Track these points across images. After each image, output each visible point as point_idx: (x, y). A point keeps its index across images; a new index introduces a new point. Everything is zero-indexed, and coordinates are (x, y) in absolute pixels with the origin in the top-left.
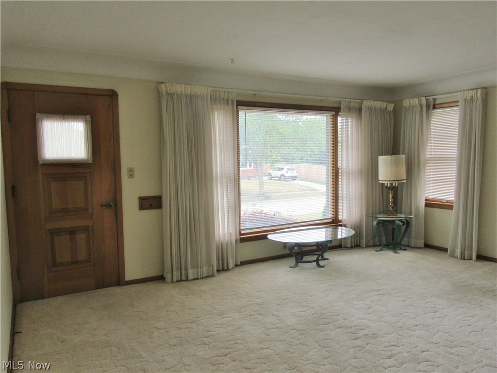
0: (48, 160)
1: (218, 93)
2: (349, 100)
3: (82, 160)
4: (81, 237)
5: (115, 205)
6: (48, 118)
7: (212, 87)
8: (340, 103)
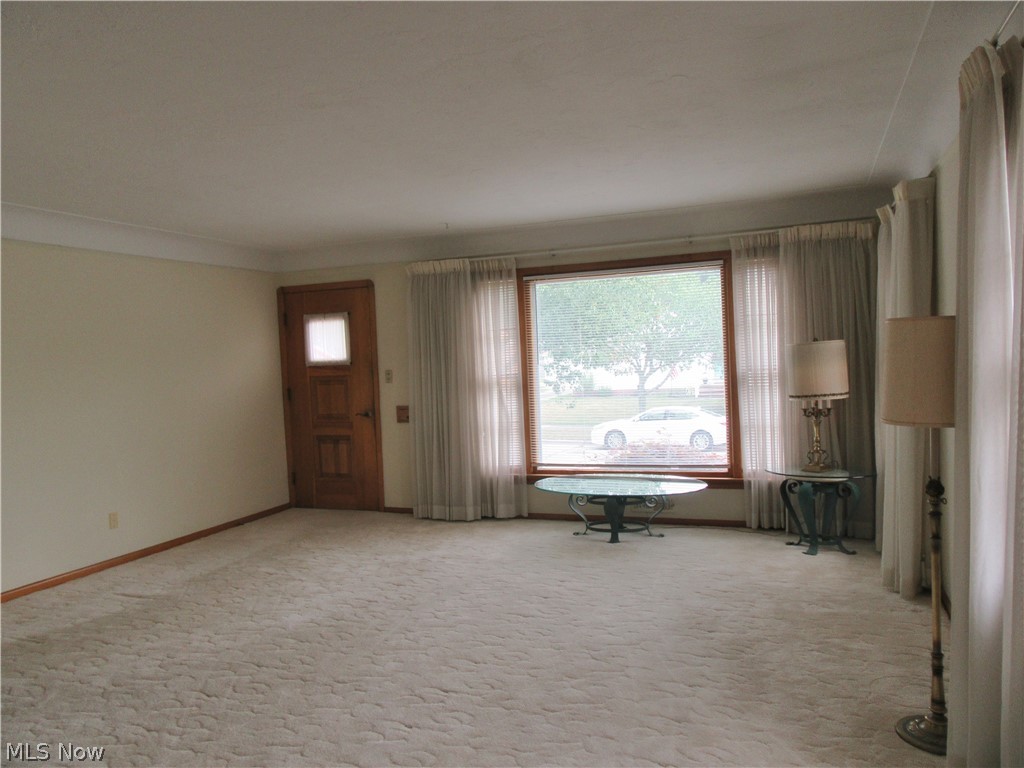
0: (318, 363)
1: (476, 265)
2: (752, 233)
3: (341, 361)
4: (343, 447)
5: (372, 414)
6: (313, 318)
7: (469, 257)
8: (727, 241)
